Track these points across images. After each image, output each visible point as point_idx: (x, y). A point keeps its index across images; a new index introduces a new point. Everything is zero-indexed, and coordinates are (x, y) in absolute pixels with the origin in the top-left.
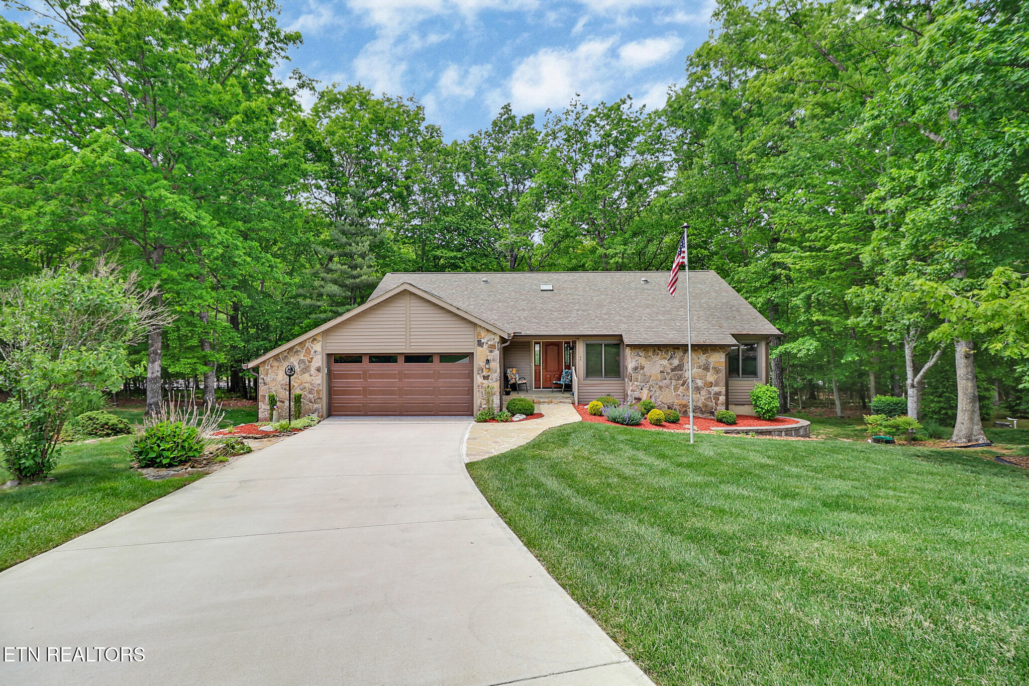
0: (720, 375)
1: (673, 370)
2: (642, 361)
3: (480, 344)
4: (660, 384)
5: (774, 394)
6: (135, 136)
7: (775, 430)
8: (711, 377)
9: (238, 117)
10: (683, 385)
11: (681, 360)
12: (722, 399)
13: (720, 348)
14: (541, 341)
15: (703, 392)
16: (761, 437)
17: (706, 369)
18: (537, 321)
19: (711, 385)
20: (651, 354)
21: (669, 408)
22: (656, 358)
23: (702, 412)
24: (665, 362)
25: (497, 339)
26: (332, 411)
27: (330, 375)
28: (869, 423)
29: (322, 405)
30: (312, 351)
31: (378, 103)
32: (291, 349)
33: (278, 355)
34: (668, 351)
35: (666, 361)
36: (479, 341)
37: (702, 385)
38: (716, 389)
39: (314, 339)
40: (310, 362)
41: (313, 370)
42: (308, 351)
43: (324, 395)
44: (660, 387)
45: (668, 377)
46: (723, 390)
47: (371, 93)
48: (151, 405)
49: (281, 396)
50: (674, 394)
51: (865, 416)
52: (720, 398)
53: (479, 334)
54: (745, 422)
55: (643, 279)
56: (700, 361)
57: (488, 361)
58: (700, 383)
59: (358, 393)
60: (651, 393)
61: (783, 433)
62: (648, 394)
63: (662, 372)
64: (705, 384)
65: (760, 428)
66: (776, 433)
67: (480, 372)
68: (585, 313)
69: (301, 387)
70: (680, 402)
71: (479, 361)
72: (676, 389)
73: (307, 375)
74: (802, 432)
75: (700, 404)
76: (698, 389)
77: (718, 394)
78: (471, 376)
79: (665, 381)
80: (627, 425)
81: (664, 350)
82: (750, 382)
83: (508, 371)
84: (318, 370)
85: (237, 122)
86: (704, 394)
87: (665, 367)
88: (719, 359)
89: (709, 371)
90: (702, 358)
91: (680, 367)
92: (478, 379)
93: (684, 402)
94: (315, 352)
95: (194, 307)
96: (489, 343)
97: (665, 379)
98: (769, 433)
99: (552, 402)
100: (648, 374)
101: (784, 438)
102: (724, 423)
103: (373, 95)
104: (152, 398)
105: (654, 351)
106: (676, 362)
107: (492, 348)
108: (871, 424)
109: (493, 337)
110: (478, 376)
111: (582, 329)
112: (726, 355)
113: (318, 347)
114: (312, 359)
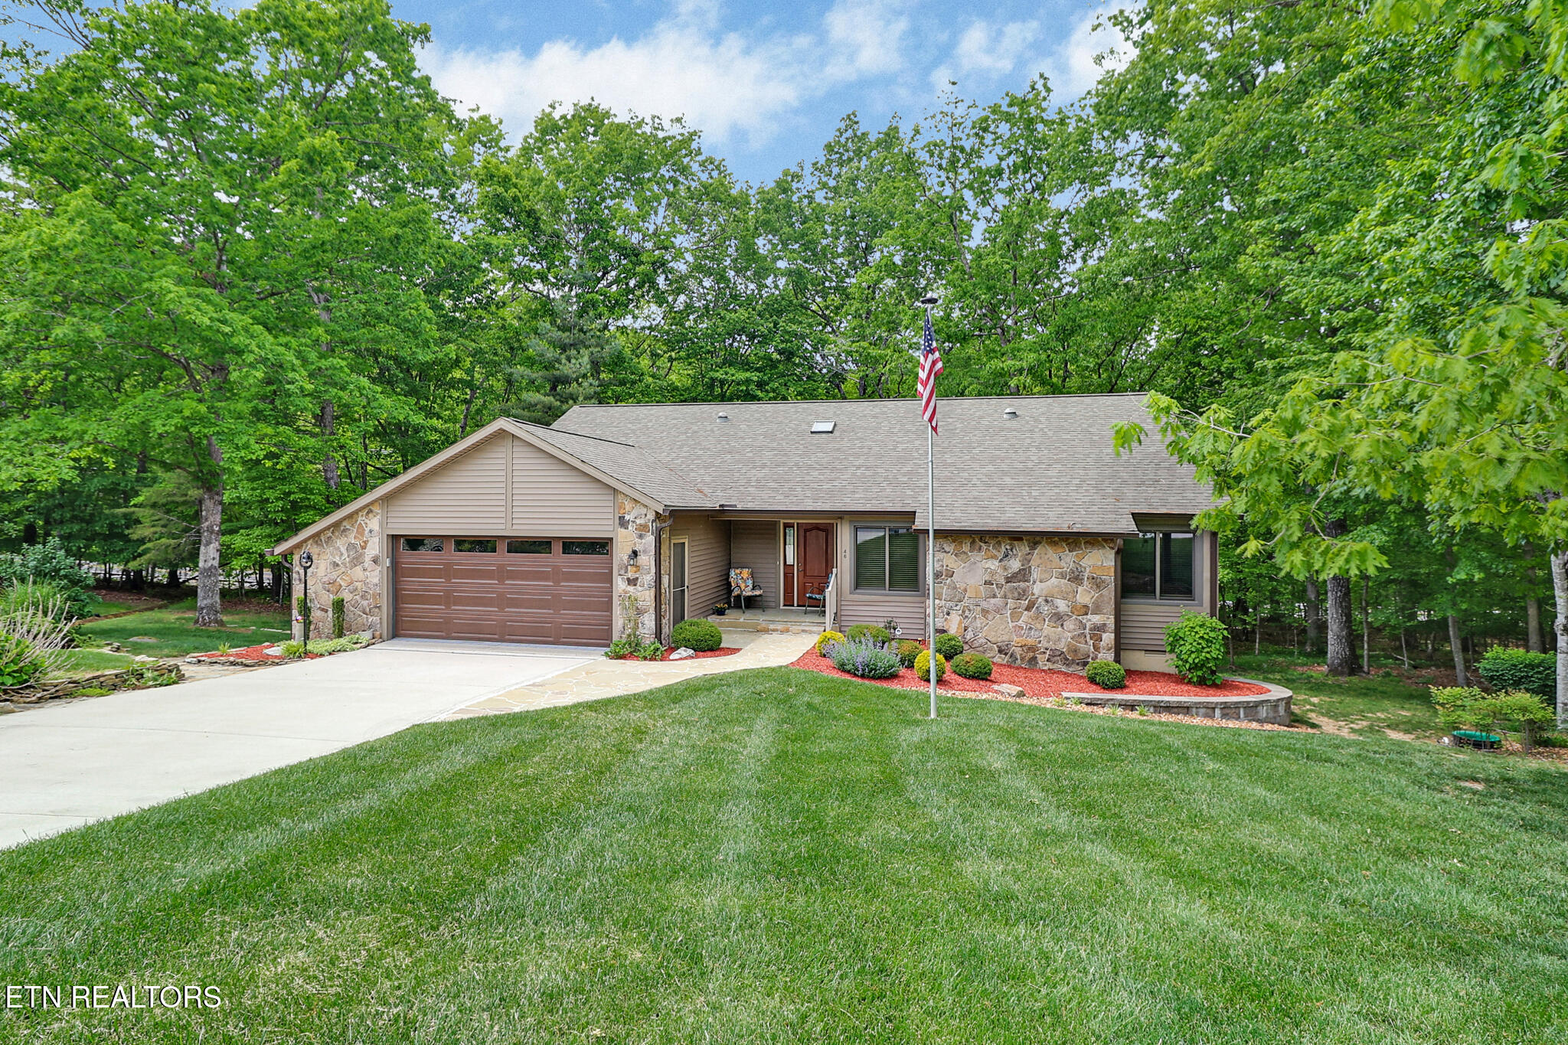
0: (1105, 592)
1: (1008, 580)
2: (950, 561)
3: (623, 523)
4: (984, 605)
5: (1212, 634)
6: (138, 202)
7: (1198, 706)
8: (1085, 595)
9: (293, 164)
10: (1028, 609)
11: (1026, 560)
12: (1108, 638)
13: (1105, 541)
14: (795, 522)
15: (1070, 625)
16: (1165, 717)
17: (1076, 578)
18: (776, 485)
19: (1085, 610)
20: (966, 548)
21: (1000, 651)
22: (975, 556)
23: (1067, 662)
24: (994, 564)
25: (651, 516)
26: (399, 629)
27: (396, 571)
28: (1438, 703)
29: (381, 619)
30: (367, 530)
31: (621, 128)
32: (336, 525)
33: (317, 535)
34: (999, 543)
35: (997, 563)
36: (621, 518)
37: (1067, 609)
38: (1096, 619)
39: (368, 509)
40: (364, 548)
41: (368, 562)
42: (361, 531)
43: (385, 603)
44: (985, 612)
45: (999, 593)
46: (1111, 622)
47: (612, 112)
48: (202, 609)
49: (322, 601)
50: (1011, 625)
51: (1433, 689)
52: (1104, 636)
53: (621, 506)
54: (1149, 685)
55: (1008, 410)
56: (1063, 564)
57: (635, 553)
58: (1062, 606)
59: (436, 600)
60: (966, 622)
61: (1218, 712)
62: (960, 623)
63: (988, 583)
64: (1074, 609)
65: (1166, 698)
66: (1202, 711)
67: (622, 572)
68: (868, 473)
69: (351, 587)
70: (1022, 641)
71: (620, 553)
72: (1015, 616)
73: (359, 568)
74: (1263, 712)
75: (1062, 646)
76: (1058, 618)
77: (1100, 628)
78: (608, 578)
79: (993, 601)
80: (863, 676)
81: (993, 542)
82: (1175, 609)
83: (732, 573)
84: (375, 561)
85: (290, 172)
86: (1072, 627)
87: (993, 573)
88: (1103, 562)
89: (1081, 584)
90: (1068, 559)
91: (1023, 575)
92: (620, 585)
93: (1030, 641)
94: (371, 531)
95: (233, 462)
96: (638, 521)
97: (994, 596)
98: (1185, 709)
99: (787, 631)
100: (961, 585)
101: (1219, 722)
102: (1098, 684)
103: (615, 115)
104: (204, 598)
105: (973, 543)
106: (1015, 565)
107: (642, 530)
108: (1442, 705)
109: (644, 511)
110: (620, 578)
111: (848, 500)
112: (1117, 553)
113: (374, 523)
114: (366, 542)
